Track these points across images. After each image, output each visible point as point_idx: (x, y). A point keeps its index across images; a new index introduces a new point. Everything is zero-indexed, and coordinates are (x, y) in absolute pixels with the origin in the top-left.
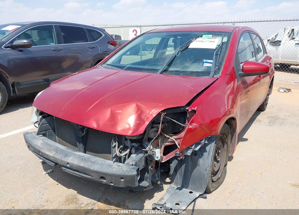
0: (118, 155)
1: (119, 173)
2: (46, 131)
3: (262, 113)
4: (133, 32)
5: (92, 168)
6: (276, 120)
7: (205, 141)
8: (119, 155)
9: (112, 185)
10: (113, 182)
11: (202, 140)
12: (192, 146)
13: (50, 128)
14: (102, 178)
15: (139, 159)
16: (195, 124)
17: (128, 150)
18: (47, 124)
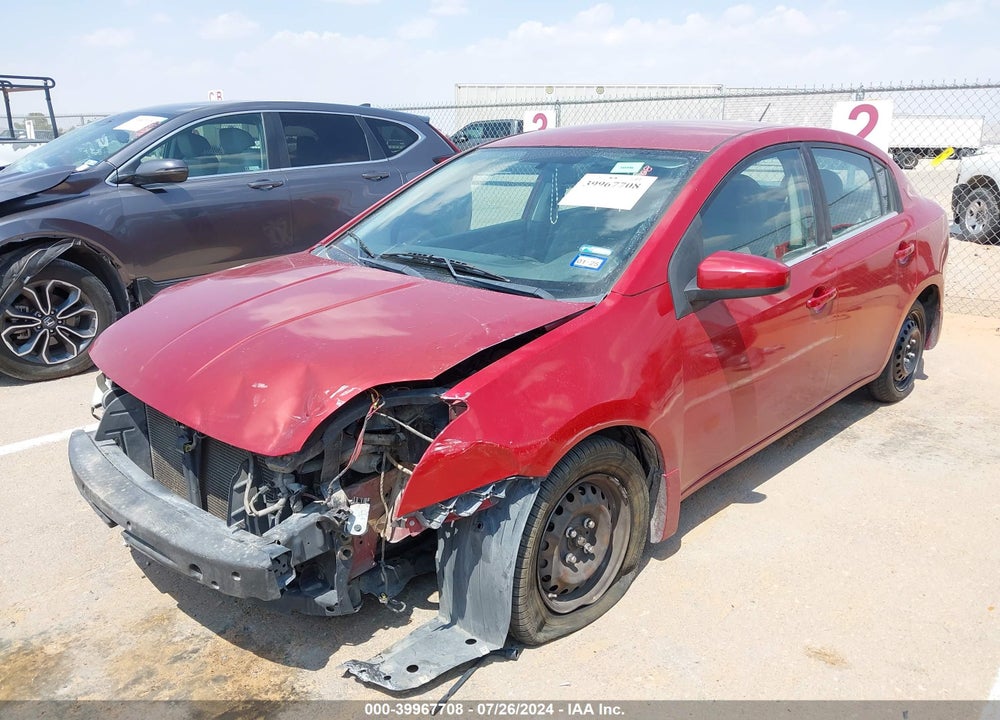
0: (248, 512)
1: (229, 559)
2: (122, 430)
3: (883, 410)
4: (535, 121)
5: (173, 541)
6: (914, 439)
7: (496, 490)
8: (252, 512)
9: (215, 590)
10: (217, 581)
11: (485, 488)
12: (447, 502)
13: (132, 422)
14: (194, 567)
15: (302, 527)
16: (456, 442)
17: (282, 501)
18: (123, 411)
